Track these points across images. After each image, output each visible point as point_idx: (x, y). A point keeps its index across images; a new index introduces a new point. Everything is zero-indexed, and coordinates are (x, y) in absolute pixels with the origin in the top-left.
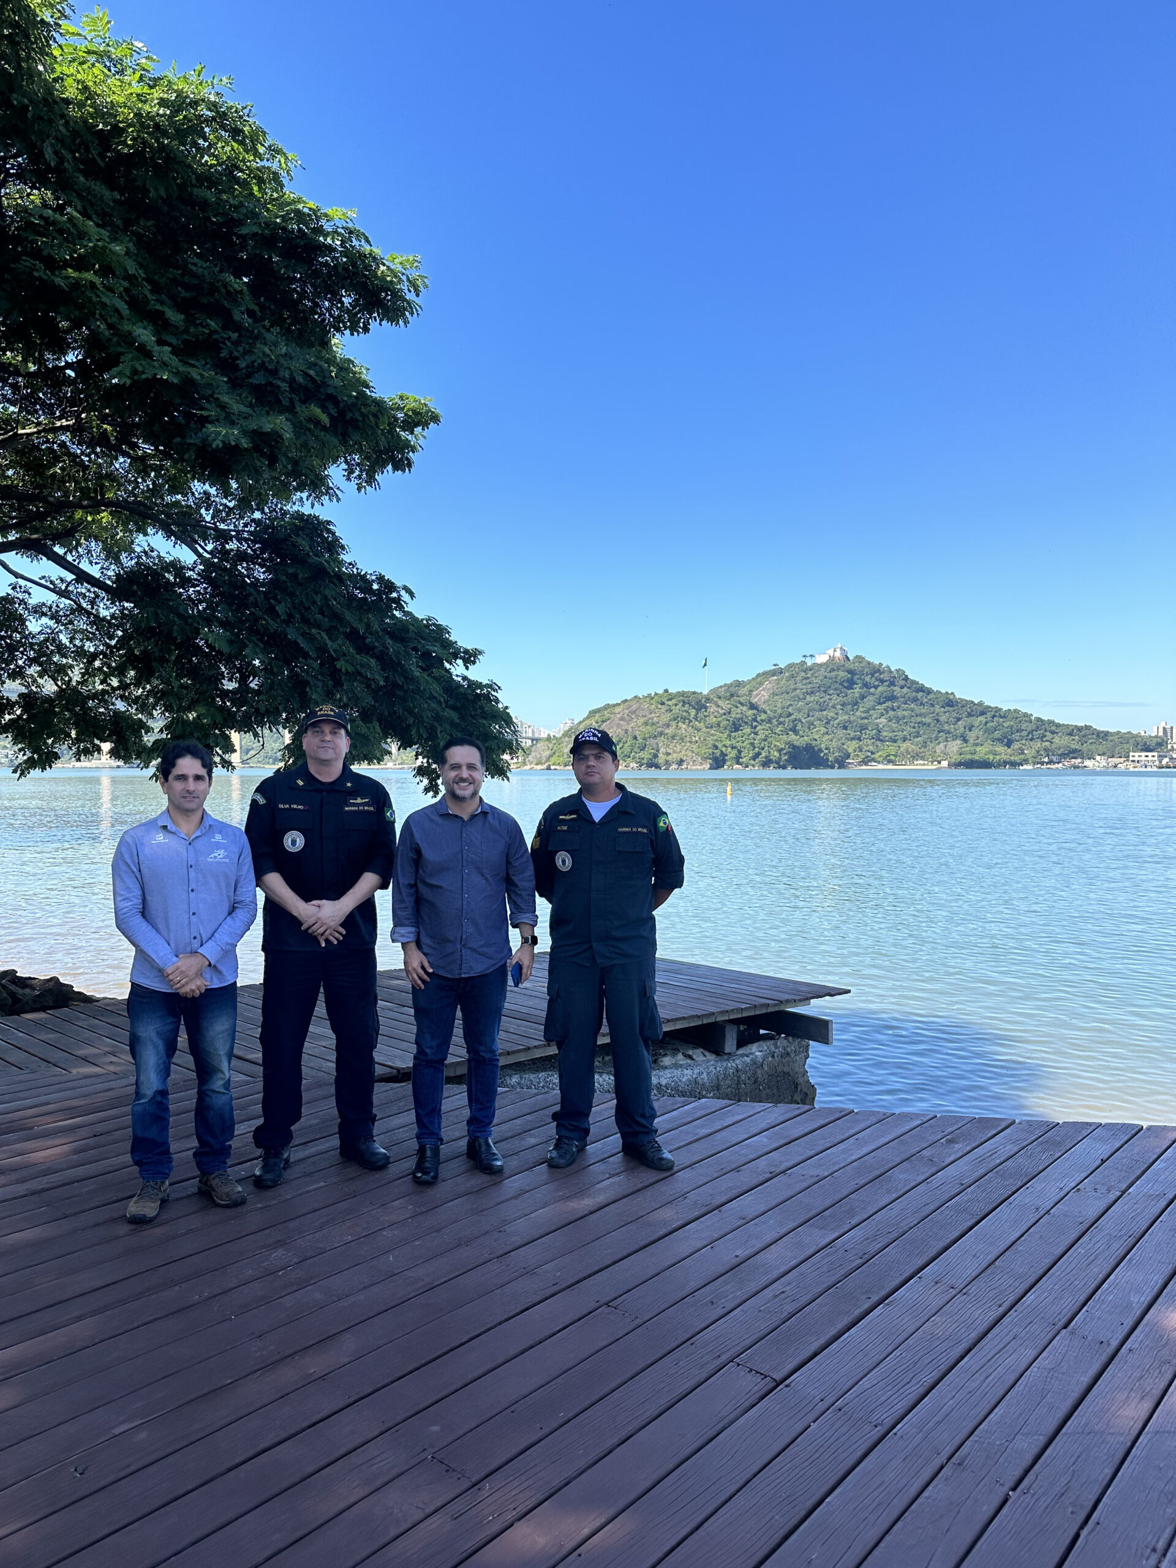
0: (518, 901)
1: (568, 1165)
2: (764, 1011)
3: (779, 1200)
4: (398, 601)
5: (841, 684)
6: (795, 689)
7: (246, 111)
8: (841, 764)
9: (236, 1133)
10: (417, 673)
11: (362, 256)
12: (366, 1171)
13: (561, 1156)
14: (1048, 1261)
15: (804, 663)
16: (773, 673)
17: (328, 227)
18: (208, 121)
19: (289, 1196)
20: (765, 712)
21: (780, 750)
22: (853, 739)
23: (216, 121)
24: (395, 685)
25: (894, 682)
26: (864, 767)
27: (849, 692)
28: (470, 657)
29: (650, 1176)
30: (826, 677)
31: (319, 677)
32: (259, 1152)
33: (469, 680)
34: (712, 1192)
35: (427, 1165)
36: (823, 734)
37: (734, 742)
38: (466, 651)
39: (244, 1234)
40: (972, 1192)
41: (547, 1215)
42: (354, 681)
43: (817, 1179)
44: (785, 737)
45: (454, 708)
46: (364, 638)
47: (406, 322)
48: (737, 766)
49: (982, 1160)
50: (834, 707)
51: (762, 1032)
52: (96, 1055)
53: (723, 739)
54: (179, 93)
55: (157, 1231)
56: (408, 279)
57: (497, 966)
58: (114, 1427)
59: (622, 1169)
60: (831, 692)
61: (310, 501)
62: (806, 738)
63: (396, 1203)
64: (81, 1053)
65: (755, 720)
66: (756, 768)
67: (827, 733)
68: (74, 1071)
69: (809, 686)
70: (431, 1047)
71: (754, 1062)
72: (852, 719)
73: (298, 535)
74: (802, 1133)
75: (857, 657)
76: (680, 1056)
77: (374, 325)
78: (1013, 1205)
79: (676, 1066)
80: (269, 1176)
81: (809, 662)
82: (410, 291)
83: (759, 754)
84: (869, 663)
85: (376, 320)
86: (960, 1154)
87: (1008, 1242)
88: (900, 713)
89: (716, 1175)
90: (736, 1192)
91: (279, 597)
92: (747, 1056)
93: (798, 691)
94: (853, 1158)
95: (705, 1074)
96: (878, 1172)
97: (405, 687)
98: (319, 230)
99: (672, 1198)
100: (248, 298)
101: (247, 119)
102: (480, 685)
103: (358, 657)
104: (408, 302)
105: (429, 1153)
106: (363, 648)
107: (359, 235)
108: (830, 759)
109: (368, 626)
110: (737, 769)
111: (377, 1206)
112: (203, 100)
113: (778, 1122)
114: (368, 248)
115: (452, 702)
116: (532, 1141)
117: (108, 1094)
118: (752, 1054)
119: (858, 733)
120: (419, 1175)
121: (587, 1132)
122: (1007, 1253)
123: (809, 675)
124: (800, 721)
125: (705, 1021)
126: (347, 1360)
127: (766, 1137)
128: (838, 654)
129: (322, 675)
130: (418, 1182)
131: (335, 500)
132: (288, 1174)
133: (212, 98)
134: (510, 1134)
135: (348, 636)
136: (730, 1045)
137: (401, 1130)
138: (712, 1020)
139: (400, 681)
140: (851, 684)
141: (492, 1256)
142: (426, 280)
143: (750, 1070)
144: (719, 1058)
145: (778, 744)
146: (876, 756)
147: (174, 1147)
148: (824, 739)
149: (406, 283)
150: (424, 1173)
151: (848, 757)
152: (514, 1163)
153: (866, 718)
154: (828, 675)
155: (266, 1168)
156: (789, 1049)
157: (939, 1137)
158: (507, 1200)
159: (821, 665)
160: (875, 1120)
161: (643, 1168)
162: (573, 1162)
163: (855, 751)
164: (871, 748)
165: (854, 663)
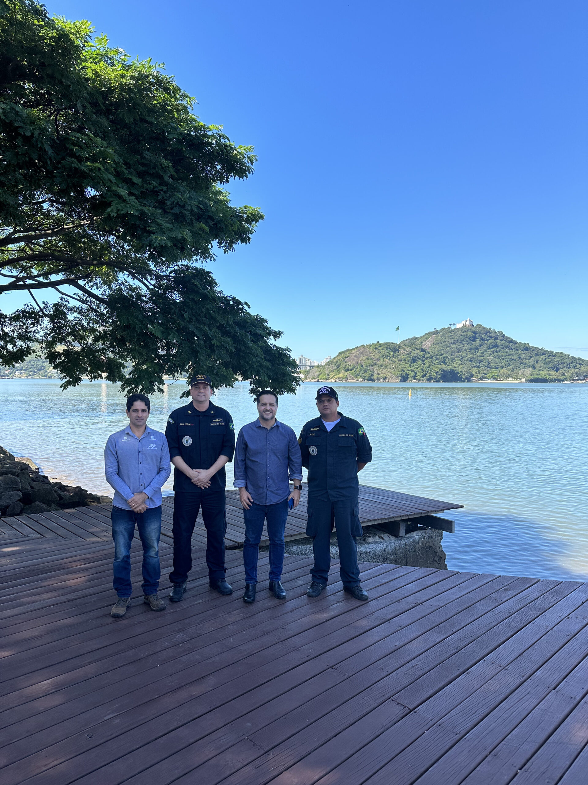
0: (293, 468)
1: (317, 596)
2: (420, 516)
3: (418, 618)
4: (242, 309)
5: (469, 339)
6: (445, 341)
7: (171, 79)
8: (469, 380)
9: (161, 574)
10: (251, 344)
11: (226, 146)
12: (221, 595)
13: (314, 592)
14: (549, 655)
15: (450, 328)
16: (434, 333)
17: (209, 133)
18: (153, 84)
19: (185, 607)
20: (429, 353)
21: (437, 373)
22: (475, 367)
23: (157, 84)
24: (240, 350)
25: (497, 338)
26: (481, 382)
27: (474, 342)
28: (277, 335)
29: (356, 603)
30: (461, 335)
31: (204, 348)
32: (172, 584)
33: (276, 347)
34: (386, 612)
35: (250, 594)
36: (459, 364)
37: (413, 368)
38: (275, 332)
39: (164, 625)
40: (515, 617)
41: (307, 621)
42: (221, 350)
43: (438, 607)
44: (439, 366)
45: (269, 361)
46: (226, 328)
47: (247, 177)
48: (414, 381)
49: (521, 600)
50: (465, 350)
51: (419, 525)
52: (97, 532)
53: (407, 367)
54: (140, 72)
55: (125, 622)
56: (248, 157)
57: (283, 500)
58: (105, 716)
59: (343, 599)
60: (464, 343)
61: (201, 260)
62: (450, 366)
63: (235, 612)
64: (90, 530)
65: (424, 357)
66: (424, 382)
67: (461, 364)
68: (88, 540)
69: (452, 340)
70: (252, 538)
71: (414, 541)
72: (475, 357)
73: (195, 279)
74: (432, 583)
75: (478, 325)
76: (377, 537)
77: (231, 179)
78: (534, 625)
79: (375, 542)
80: (176, 597)
81: (453, 327)
82: (248, 163)
83: (426, 374)
84: (484, 328)
85: (232, 177)
86: (510, 596)
87: (530, 644)
88: (500, 354)
89: (388, 604)
90: (397, 613)
91: (185, 310)
92: (411, 538)
93: (446, 342)
94: (457, 597)
95: (389, 547)
96: (468, 605)
97: (245, 351)
98: (205, 135)
99: (366, 615)
100: (171, 169)
101: (171, 83)
102: (282, 349)
103: (222, 338)
104: (248, 167)
105: (251, 588)
106: (226, 333)
107: (225, 137)
108: (463, 377)
109: (228, 322)
110: (414, 382)
111: (226, 613)
112: (151, 75)
113: (421, 577)
114: (228, 142)
115: (268, 358)
116: (300, 583)
117: (103, 552)
118: (414, 537)
119: (478, 364)
120: (246, 598)
121: (326, 579)
122: (529, 649)
123: (452, 334)
124: (447, 357)
125: (390, 520)
126: (211, 689)
127: (414, 585)
128: (468, 323)
129: (205, 347)
130: (245, 602)
131: (213, 260)
132: (185, 595)
133: (155, 74)
134: (290, 579)
135: (218, 328)
136: (402, 532)
137: (238, 575)
138: (393, 520)
139: (242, 348)
140: (474, 339)
141: (279, 641)
142: (256, 157)
143: (412, 545)
144: (396, 539)
145: (436, 369)
146: (487, 376)
147: (132, 580)
148: (460, 367)
149: (247, 159)
150: (249, 598)
151: (472, 376)
152: (291, 594)
153: (482, 356)
154: (463, 334)
155: (175, 593)
156: (432, 535)
157: (501, 587)
158: (287, 613)
159: (459, 329)
160: (469, 577)
161: (353, 599)
162: (319, 594)
163: (476, 373)
164: (485, 372)
165: (476, 328)
